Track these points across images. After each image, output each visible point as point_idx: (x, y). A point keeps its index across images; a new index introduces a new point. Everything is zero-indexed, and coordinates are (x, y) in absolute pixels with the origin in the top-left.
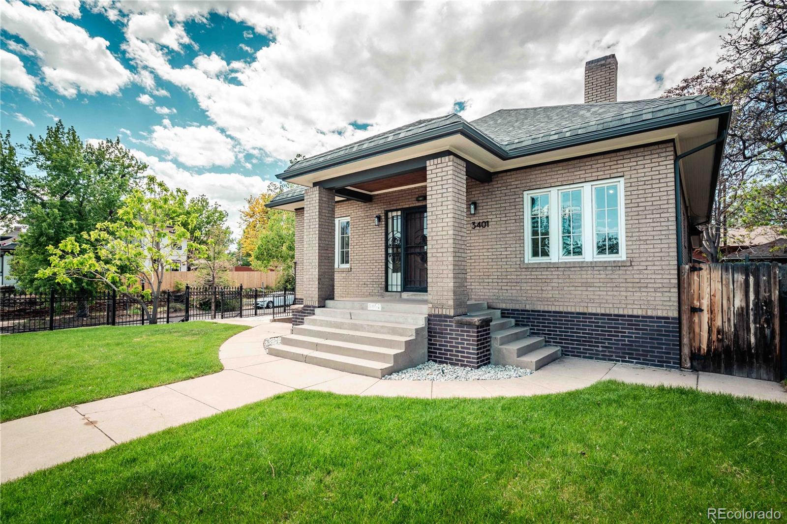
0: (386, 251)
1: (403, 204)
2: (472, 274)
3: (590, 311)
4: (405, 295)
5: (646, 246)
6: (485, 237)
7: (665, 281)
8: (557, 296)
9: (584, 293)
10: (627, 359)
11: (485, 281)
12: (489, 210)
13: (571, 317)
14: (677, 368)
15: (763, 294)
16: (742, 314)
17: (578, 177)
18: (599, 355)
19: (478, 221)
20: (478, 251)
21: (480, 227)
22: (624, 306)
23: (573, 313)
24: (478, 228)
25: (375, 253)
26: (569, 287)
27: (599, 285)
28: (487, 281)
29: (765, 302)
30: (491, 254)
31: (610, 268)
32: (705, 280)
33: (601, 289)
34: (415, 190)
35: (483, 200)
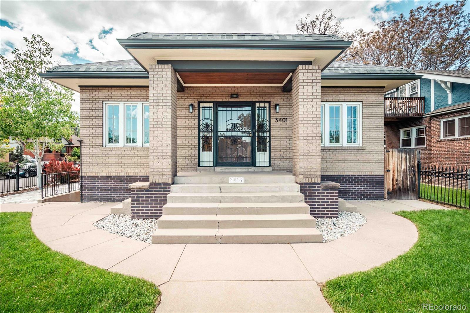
0: (199, 134)
1: (216, 98)
2: (275, 153)
3: (346, 174)
4: (218, 169)
5: (372, 140)
6: (285, 129)
7: (379, 157)
8: (329, 166)
9: (344, 164)
10: (363, 198)
11: (285, 157)
12: (287, 111)
13: (336, 178)
14: (383, 199)
15: (412, 163)
16: (405, 172)
17: (341, 98)
18: (349, 197)
19: (280, 118)
20: (279, 137)
21: (281, 121)
22: (362, 170)
23: (337, 176)
24: (280, 122)
25: (187, 135)
26: (335, 161)
27: (351, 159)
28: (286, 157)
29: (413, 166)
30: (288, 140)
31: (356, 150)
32: (391, 156)
33: (352, 162)
34: (228, 89)
35: (283, 103)
